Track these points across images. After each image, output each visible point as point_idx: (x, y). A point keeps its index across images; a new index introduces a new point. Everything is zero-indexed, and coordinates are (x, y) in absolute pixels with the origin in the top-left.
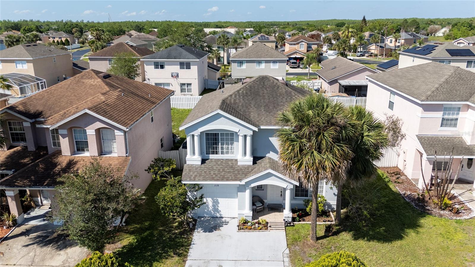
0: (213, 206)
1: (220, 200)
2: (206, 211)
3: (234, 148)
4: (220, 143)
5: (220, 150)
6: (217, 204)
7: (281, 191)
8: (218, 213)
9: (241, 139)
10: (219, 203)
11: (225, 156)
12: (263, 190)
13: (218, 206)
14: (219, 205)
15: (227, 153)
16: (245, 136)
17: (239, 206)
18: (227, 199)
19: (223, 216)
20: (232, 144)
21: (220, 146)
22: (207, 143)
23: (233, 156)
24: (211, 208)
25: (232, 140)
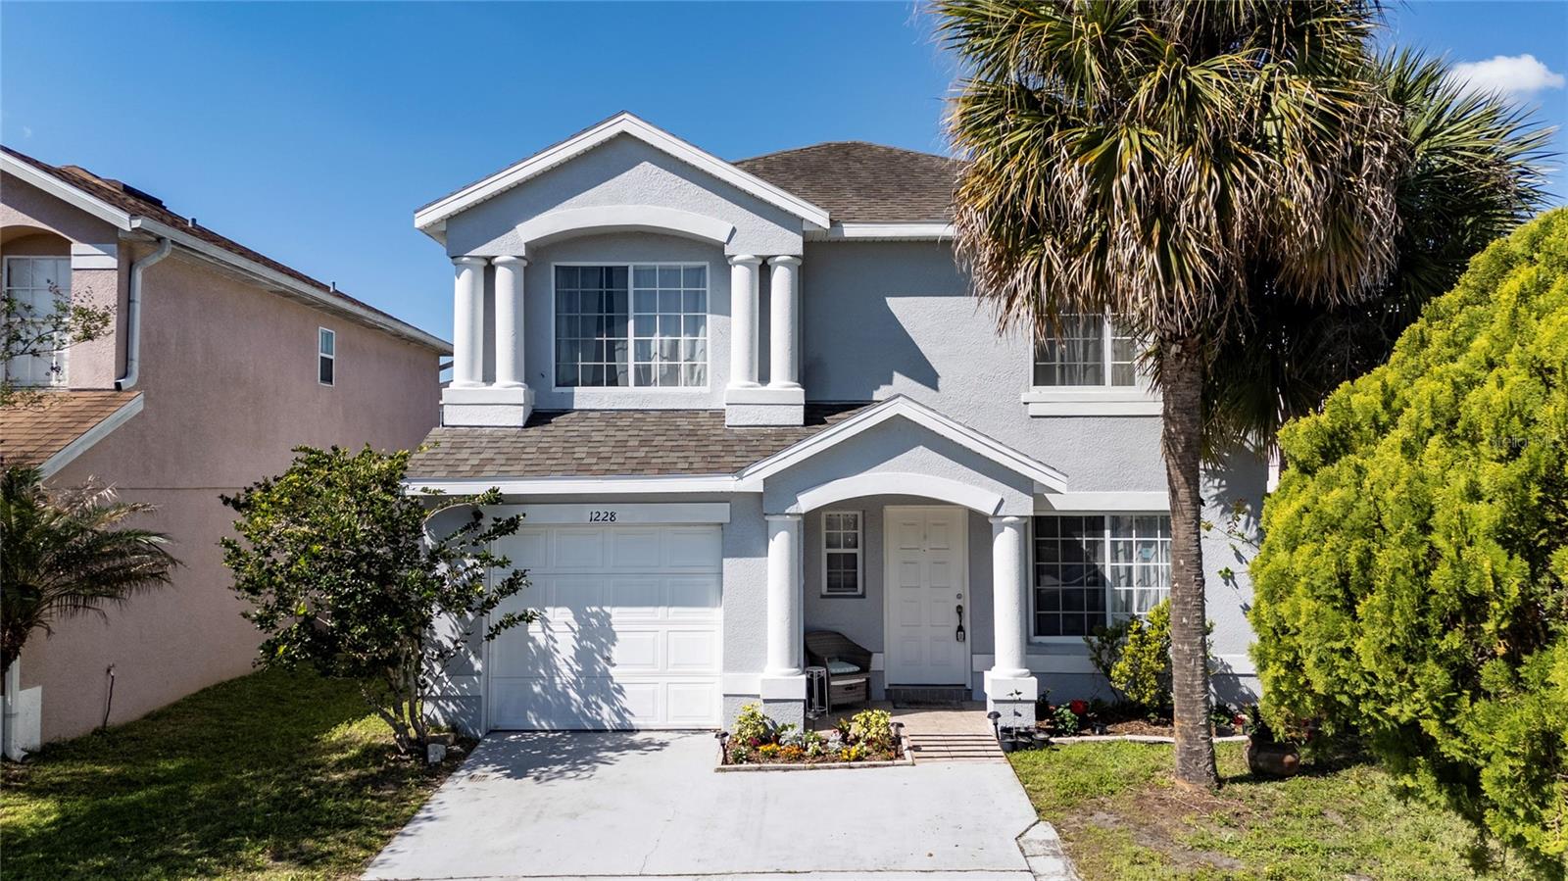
0: (582, 656)
1: (621, 617)
2: (537, 689)
3: (704, 350)
4: (631, 324)
5: (631, 363)
6: (602, 647)
7: (960, 610)
8: (610, 701)
9: (741, 280)
10: (612, 638)
11: (658, 397)
12: (863, 596)
13: (608, 659)
14: (616, 653)
15: (671, 377)
16: (764, 268)
17: (727, 639)
18: (662, 610)
19: (636, 722)
20: (695, 326)
21: (631, 338)
22: (564, 324)
23: (700, 396)
24: (565, 670)
25: (697, 302)
